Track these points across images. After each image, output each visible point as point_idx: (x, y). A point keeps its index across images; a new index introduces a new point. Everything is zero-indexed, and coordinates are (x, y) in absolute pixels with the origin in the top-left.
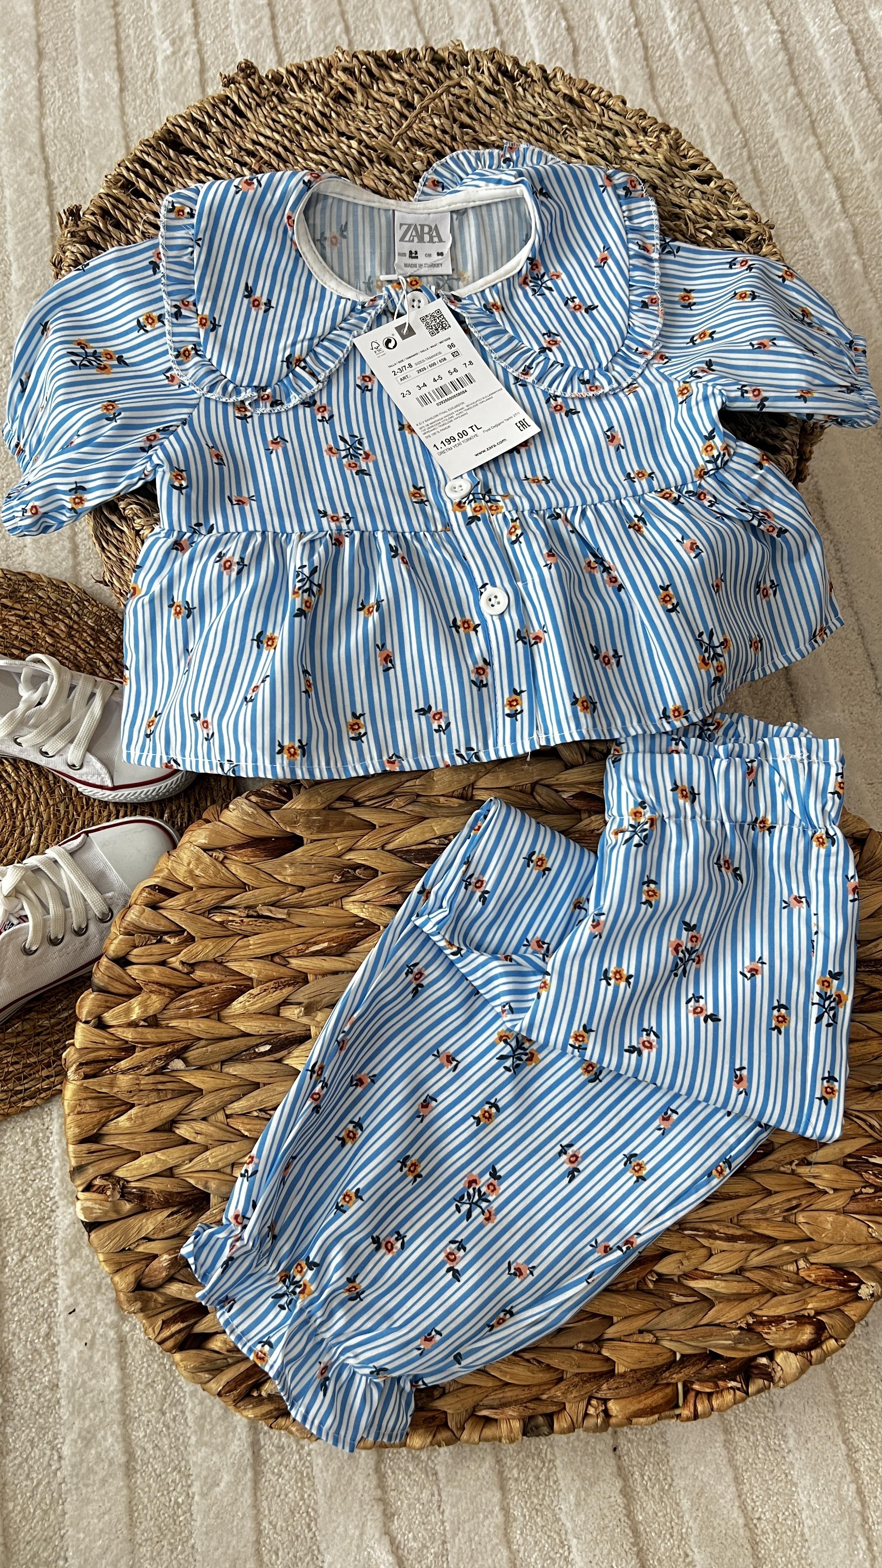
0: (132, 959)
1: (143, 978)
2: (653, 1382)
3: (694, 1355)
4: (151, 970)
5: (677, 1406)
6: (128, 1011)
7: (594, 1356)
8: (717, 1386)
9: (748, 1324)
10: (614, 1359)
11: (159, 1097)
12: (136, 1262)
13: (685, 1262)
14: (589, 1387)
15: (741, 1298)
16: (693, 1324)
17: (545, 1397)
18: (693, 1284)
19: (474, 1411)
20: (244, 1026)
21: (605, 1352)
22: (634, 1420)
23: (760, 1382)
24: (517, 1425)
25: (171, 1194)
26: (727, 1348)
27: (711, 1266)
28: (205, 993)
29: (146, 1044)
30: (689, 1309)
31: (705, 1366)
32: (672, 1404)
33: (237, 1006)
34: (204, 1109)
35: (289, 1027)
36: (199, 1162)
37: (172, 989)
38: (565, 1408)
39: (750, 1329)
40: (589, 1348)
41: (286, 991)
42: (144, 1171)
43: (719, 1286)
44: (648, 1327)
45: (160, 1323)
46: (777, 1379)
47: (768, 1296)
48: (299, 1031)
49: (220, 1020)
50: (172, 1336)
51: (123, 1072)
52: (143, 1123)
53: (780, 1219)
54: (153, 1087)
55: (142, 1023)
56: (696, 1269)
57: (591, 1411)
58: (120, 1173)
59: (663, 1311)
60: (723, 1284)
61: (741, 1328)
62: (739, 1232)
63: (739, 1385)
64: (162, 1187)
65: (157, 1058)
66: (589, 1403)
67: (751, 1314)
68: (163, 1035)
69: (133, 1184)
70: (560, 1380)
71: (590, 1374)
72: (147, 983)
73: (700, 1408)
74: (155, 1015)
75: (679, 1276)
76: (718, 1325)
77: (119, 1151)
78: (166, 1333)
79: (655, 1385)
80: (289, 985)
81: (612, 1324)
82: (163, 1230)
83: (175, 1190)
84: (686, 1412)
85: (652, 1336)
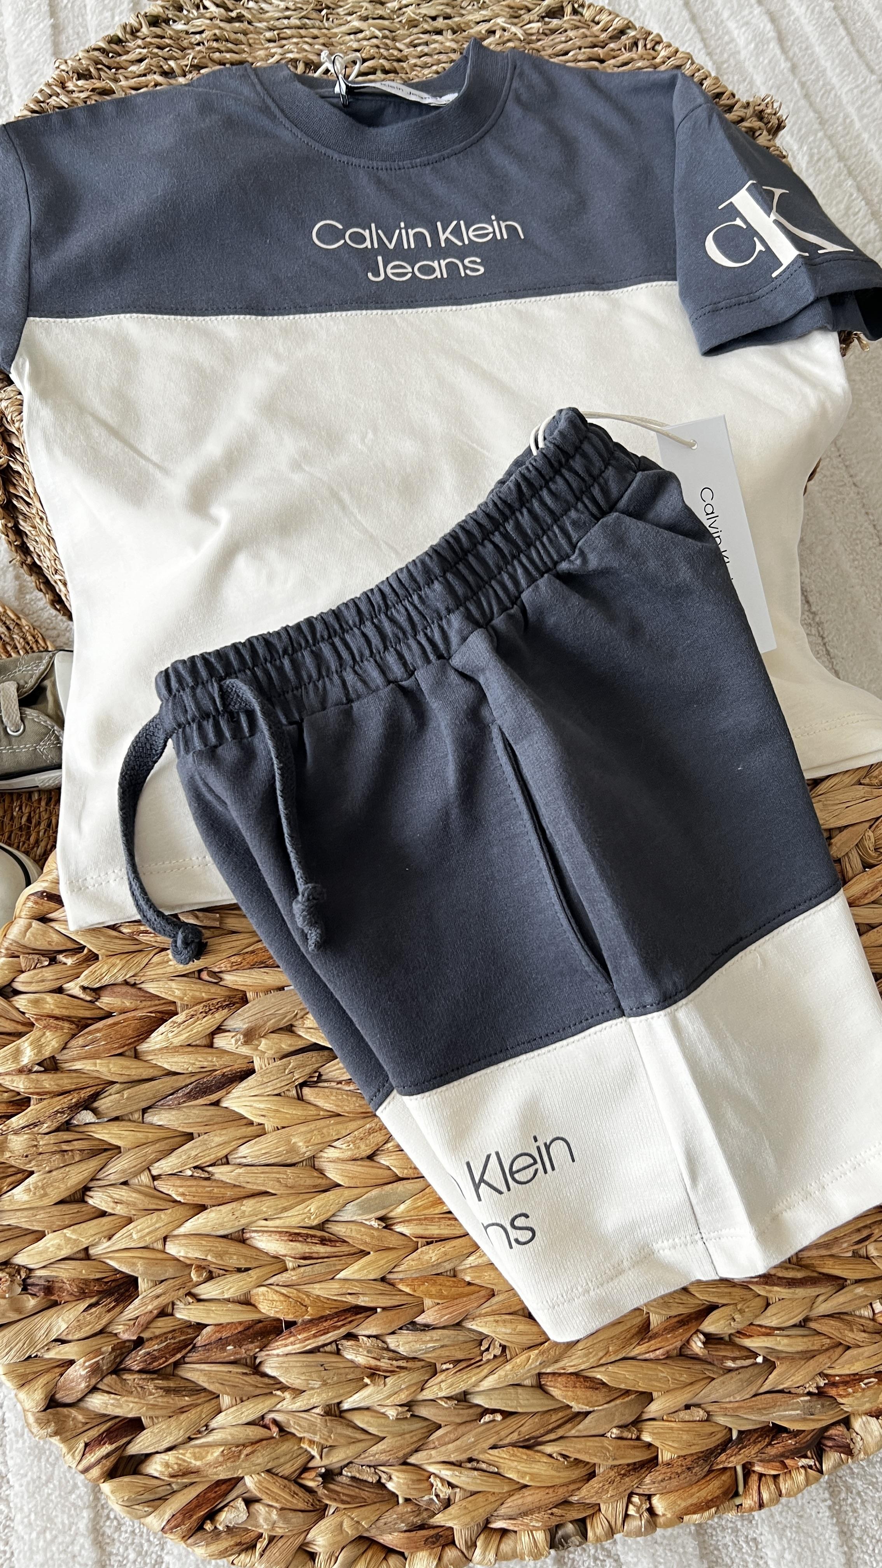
0: (17, 986)
1: (35, 1011)
2: (707, 1468)
3: (756, 1430)
4: (43, 999)
5: (736, 1494)
6: (18, 1053)
7: (632, 1443)
8: (785, 1466)
9: (818, 1388)
10: (657, 1443)
11: (65, 1161)
12: (48, 1371)
13: (737, 1316)
14: (629, 1482)
15: (808, 1355)
16: (752, 1393)
17: (574, 1499)
18: (747, 1342)
19: (488, 1522)
20: (168, 1063)
21: (647, 1438)
22: (686, 1518)
23: (837, 1455)
24: (540, 1536)
25: (86, 1282)
26: (793, 1419)
27: (770, 1319)
28: (115, 1024)
29: (43, 1095)
30: (745, 1375)
31: (769, 1444)
32: (732, 1493)
33: (157, 1039)
34: (124, 1171)
35: (226, 1060)
36: (121, 1240)
37: (72, 1022)
38: (600, 1510)
39: (821, 1393)
40: (626, 1434)
41: (219, 1016)
42: (50, 1255)
43: (781, 1343)
44: (695, 1400)
45: (82, 1445)
46: (855, 1451)
47: (840, 1350)
48: (239, 1065)
49: (137, 1056)
50: (98, 1462)
51: (16, 1132)
52: (45, 1195)
53: (850, 1254)
54: (55, 1148)
55: (36, 1068)
56: (751, 1324)
57: (632, 1511)
58: (20, 1260)
59: (714, 1379)
60: (785, 1341)
61: (809, 1394)
62: (799, 1275)
63: (811, 1462)
64: (74, 1274)
65: (58, 1112)
66: (629, 1501)
67: (822, 1374)
68: (66, 1082)
69: (39, 1273)
70: (592, 1475)
71: (628, 1465)
72: (40, 1017)
73: (765, 1496)
74: (53, 1057)
75: (730, 1335)
76: (781, 1391)
77: (16, 1232)
78: (91, 1458)
79: (710, 1471)
80: (223, 1007)
81: (652, 1400)
82: (80, 1328)
83: (92, 1277)
84: (748, 1502)
85: (701, 1412)
